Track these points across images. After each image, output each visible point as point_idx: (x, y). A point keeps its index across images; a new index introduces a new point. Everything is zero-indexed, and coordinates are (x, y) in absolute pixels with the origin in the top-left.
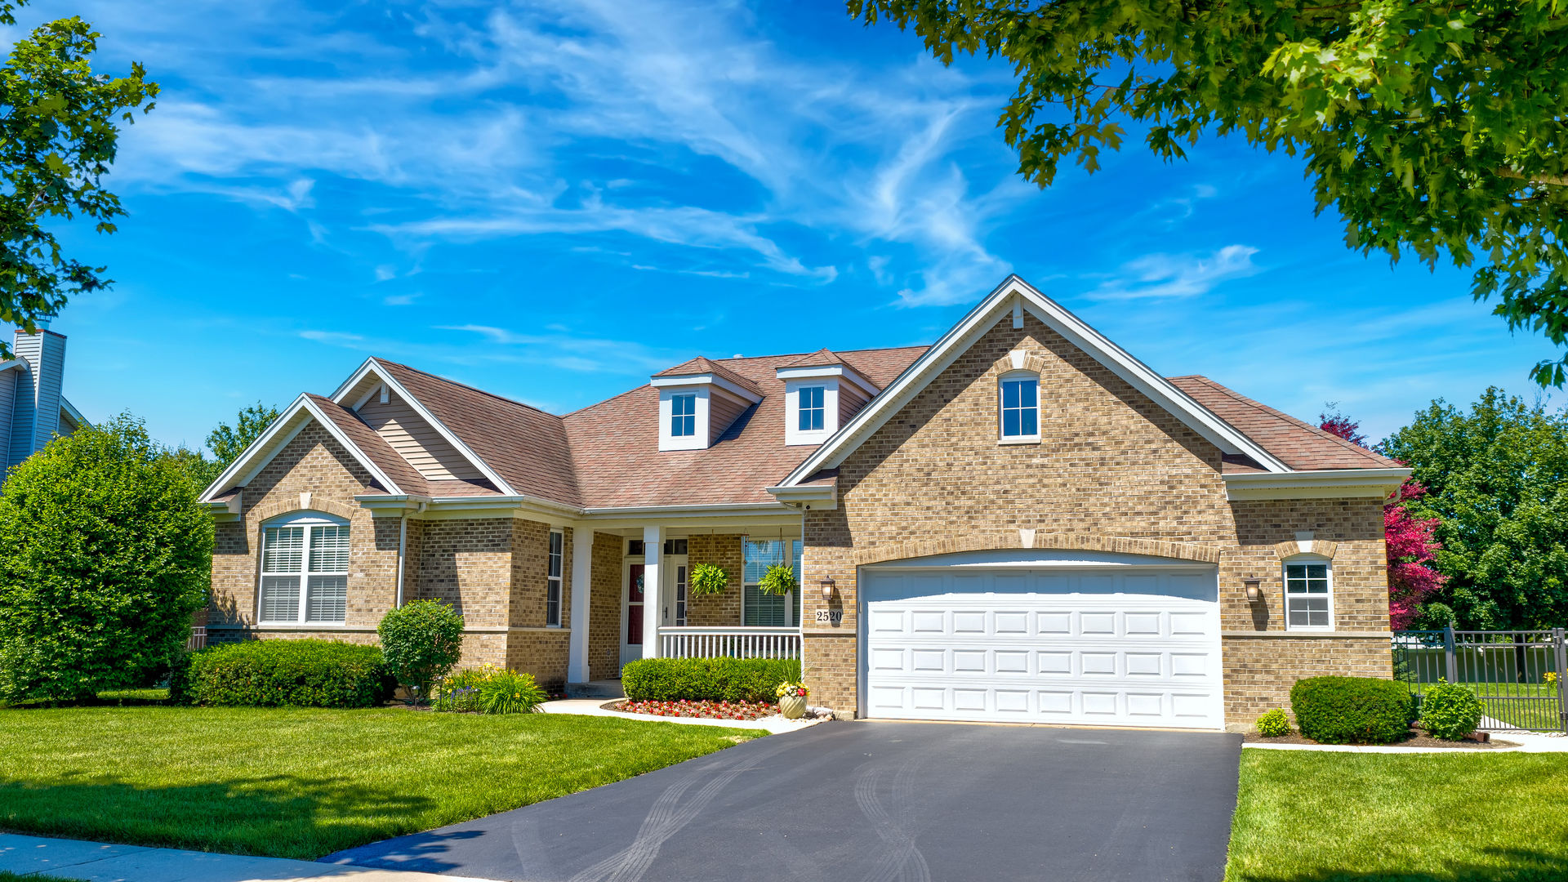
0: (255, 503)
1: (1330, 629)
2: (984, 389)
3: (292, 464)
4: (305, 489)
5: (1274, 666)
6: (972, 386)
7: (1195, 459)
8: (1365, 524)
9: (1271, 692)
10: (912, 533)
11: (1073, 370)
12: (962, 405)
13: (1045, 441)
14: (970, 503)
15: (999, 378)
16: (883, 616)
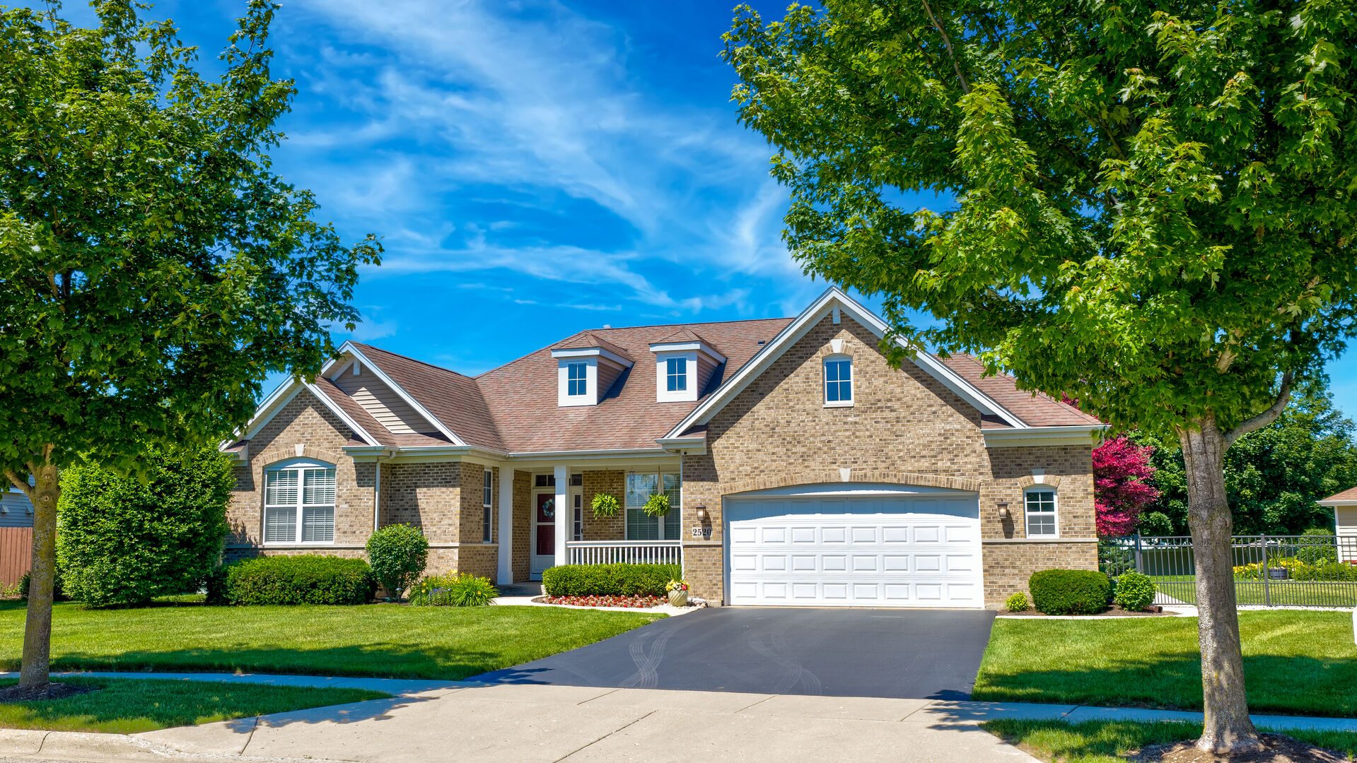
0: (259, 452)
1: (1056, 537)
2: (813, 367)
3: (288, 423)
4: (299, 441)
5: (1018, 563)
6: (804, 365)
7: (962, 418)
8: (1079, 464)
9: (1016, 581)
10: (762, 471)
11: (877, 354)
12: (797, 379)
13: (857, 405)
14: (804, 449)
15: (823, 359)
16: (742, 532)
